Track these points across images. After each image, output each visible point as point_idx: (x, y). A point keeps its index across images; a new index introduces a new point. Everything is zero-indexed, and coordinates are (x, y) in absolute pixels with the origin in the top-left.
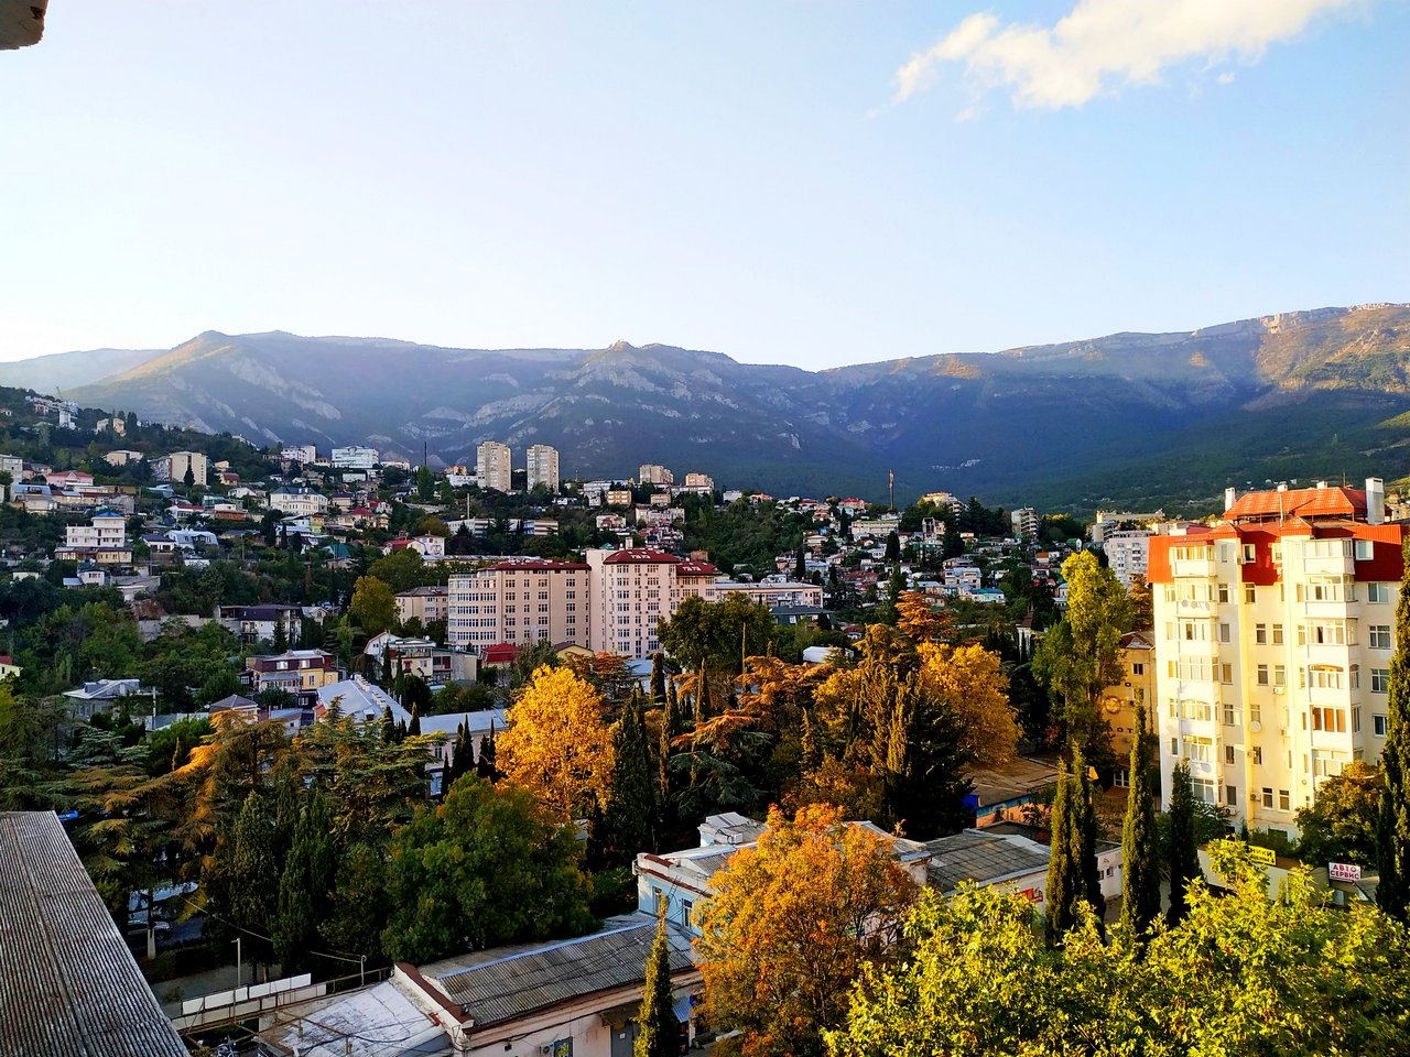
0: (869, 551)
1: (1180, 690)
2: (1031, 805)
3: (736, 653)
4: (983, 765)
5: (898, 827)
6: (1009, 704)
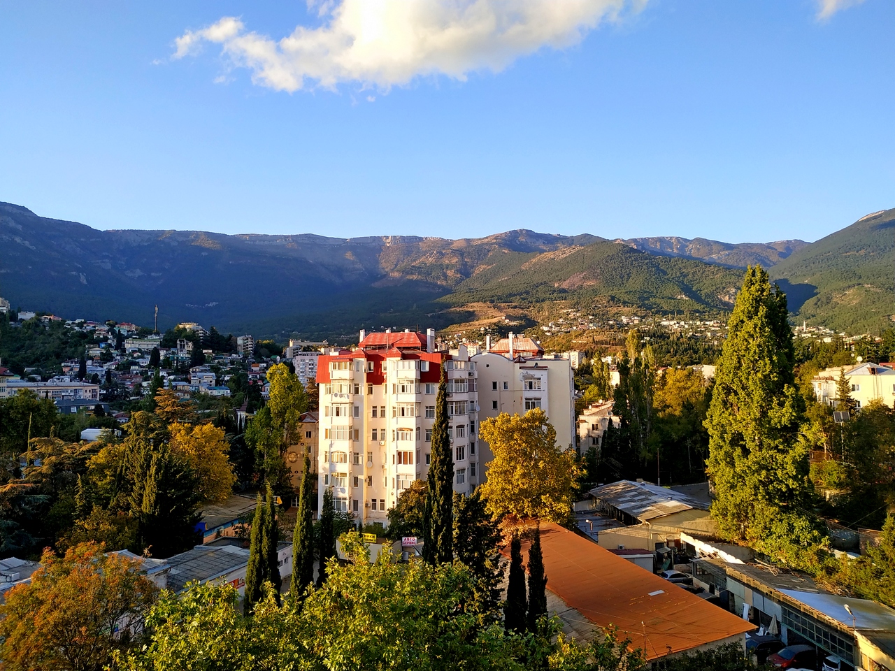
0: (137, 360)
2: (240, 525)
4: (210, 502)
5: (146, 551)
6: (229, 461)
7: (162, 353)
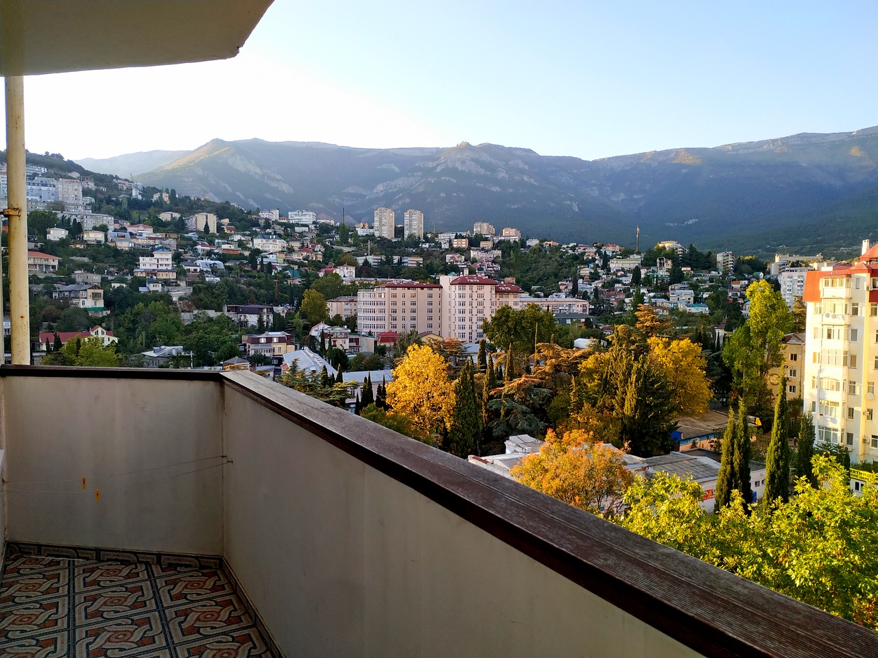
0: (621, 279)
1: (820, 371)
2: (715, 439)
3: (531, 341)
4: (687, 414)
5: (626, 445)
6: (706, 377)
7: (643, 271)
